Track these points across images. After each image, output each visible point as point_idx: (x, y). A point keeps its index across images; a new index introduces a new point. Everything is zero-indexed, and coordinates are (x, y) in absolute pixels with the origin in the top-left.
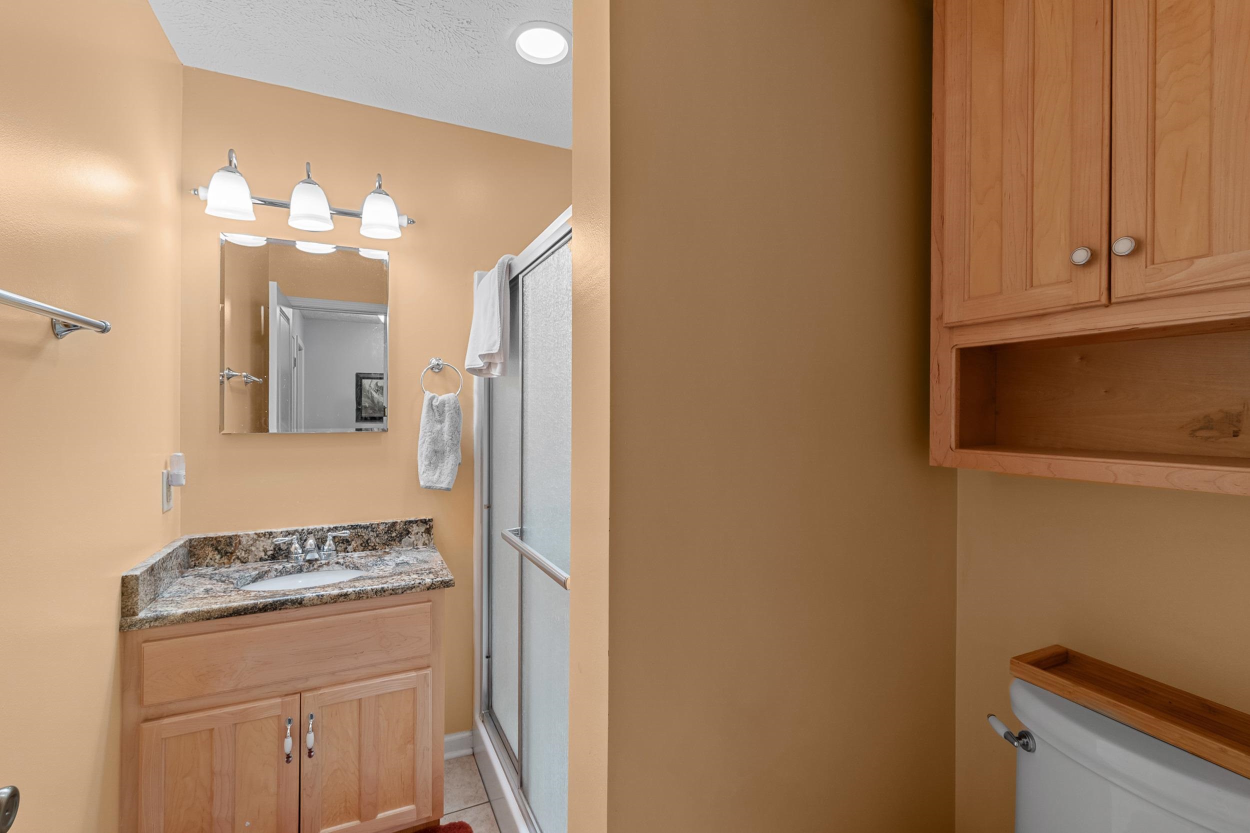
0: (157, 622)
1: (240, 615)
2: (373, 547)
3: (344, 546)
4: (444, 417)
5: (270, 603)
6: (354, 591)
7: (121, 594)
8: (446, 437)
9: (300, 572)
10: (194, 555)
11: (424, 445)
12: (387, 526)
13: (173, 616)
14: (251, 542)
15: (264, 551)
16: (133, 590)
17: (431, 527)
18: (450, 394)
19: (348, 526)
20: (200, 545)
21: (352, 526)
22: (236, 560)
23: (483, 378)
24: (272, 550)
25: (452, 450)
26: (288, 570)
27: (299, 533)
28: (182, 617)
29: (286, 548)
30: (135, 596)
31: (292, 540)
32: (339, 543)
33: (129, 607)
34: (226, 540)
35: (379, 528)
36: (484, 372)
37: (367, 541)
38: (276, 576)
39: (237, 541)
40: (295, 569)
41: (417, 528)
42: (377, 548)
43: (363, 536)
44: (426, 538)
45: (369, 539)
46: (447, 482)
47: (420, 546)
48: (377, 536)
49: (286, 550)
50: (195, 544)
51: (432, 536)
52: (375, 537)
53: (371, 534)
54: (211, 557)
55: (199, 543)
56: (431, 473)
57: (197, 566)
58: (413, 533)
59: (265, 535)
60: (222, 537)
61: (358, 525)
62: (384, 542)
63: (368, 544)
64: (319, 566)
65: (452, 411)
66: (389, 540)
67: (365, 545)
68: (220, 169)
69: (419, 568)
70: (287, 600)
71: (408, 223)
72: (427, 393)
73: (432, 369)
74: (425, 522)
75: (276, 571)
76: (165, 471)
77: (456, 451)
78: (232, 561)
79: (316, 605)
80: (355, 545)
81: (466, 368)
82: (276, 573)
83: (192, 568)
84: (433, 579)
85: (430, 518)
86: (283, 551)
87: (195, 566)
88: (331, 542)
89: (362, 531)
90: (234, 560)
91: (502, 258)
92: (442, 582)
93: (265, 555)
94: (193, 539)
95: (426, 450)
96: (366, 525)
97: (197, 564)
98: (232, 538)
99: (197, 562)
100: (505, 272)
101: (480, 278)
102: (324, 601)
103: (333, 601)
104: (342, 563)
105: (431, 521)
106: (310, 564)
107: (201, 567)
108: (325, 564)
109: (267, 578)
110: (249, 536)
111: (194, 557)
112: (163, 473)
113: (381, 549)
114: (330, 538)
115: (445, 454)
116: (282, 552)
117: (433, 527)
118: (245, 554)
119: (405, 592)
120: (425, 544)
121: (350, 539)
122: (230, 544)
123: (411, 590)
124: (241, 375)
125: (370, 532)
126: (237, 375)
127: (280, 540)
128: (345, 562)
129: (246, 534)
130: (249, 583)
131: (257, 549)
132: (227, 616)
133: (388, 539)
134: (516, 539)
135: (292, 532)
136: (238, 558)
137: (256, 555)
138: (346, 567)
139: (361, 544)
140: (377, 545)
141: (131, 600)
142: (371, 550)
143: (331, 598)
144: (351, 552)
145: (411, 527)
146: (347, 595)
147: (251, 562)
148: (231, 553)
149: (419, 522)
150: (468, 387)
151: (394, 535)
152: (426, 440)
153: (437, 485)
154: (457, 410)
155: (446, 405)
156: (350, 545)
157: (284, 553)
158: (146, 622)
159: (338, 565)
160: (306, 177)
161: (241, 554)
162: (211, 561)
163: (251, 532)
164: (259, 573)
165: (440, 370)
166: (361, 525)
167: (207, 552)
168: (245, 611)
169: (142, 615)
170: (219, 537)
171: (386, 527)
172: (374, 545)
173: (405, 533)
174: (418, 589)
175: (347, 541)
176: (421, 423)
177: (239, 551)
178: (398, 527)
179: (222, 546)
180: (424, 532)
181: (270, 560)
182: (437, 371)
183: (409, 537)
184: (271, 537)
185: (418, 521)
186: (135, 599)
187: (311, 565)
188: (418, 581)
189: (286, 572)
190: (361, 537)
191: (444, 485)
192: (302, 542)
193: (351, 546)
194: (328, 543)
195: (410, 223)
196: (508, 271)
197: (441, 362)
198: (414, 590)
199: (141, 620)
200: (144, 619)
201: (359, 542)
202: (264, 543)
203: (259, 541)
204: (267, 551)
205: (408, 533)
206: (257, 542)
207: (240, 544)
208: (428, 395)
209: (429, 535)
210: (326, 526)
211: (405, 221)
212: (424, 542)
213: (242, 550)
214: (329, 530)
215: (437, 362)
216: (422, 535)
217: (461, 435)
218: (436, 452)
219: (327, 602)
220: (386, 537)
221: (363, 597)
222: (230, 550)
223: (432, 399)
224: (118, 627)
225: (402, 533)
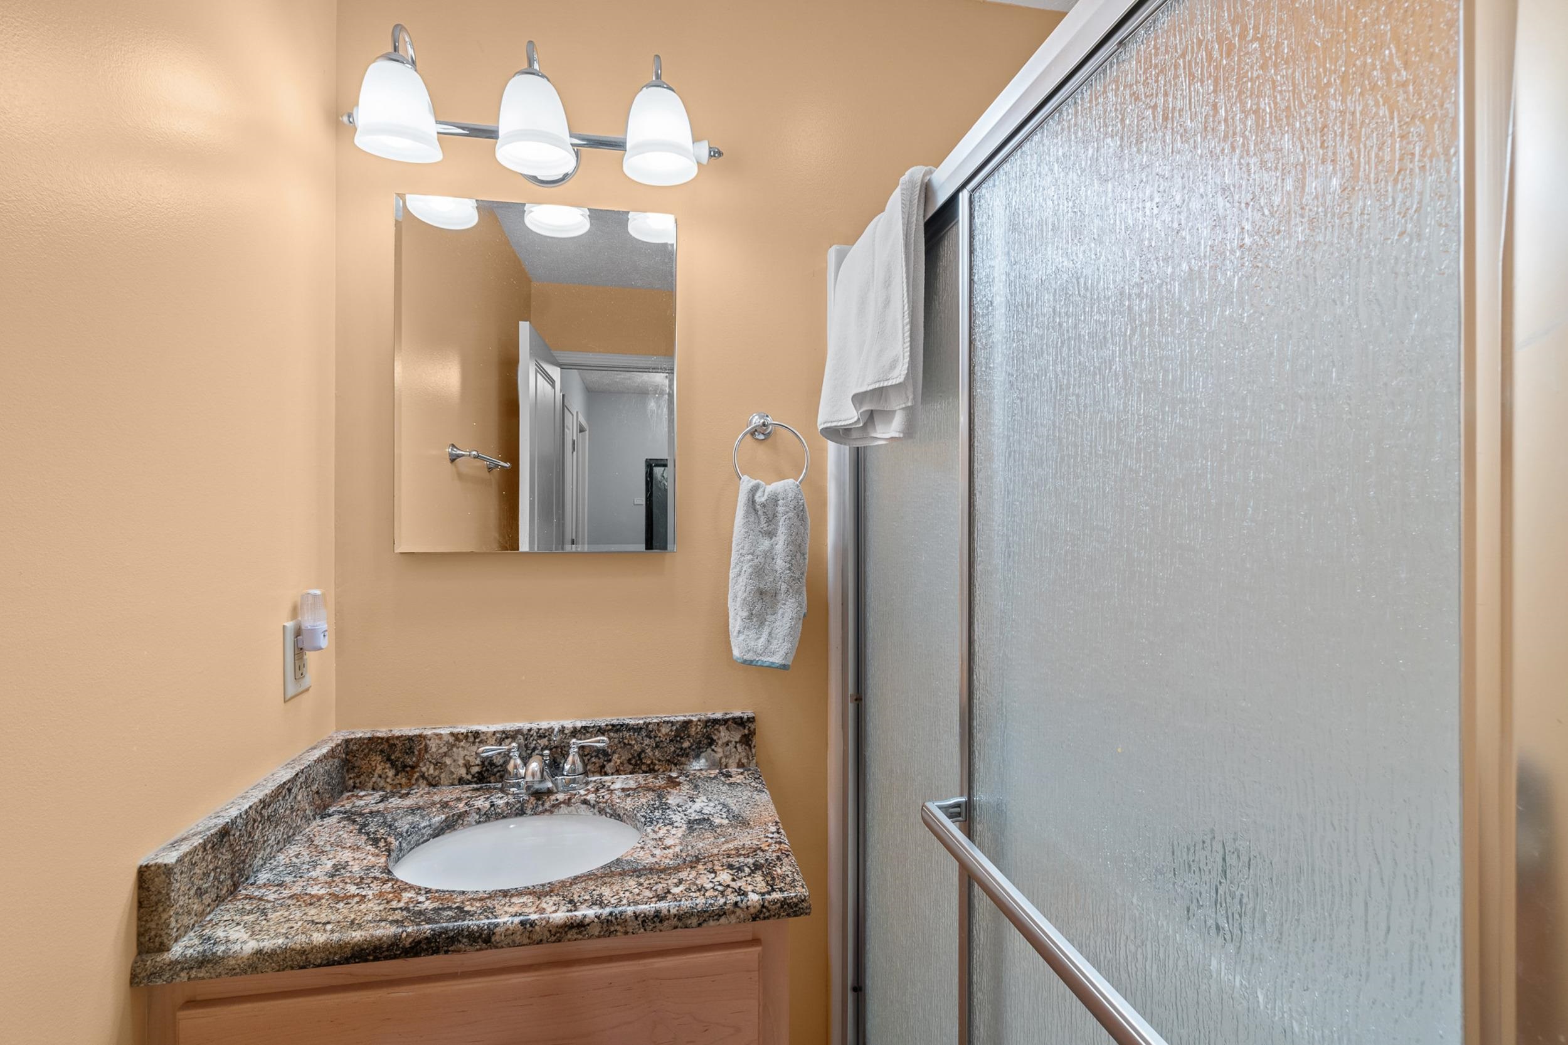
0: (203, 970)
1: (366, 961)
2: (649, 766)
3: (599, 762)
4: (777, 525)
5: (427, 938)
6: (598, 917)
7: (136, 904)
8: (780, 564)
9: (521, 815)
10: (354, 767)
11: (740, 579)
12: (674, 728)
13: (234, 958)
14: (445, 749)
15: (465, 765)
16: (160, 897)
17: (752, 733)
18: (786, 481)
19: (607, 725)
20: (362, 751)
21: (613, 726)
22: (421, 781)
23: (848, 447)
24: (478, 765)
25: (791, 591)
26: (500, 811)
27: (524, 736)
28: (251, 962)
29: (501, 761)
30: (164, 910)
31: (509, 751)
32: (592, 757)
33: (153, 933)
34: (404, 744)
35: (659, 731)
36: (855, 435)
37: (639, 755)
38: (479, 823)
39: (422, 746)
40: (511, 809)
41: (728, 734)
42: (656, 767)
43: (632, 746)
44: (744, 754)
45: (643, 751)
46: (782, 653)
47: (733, 770)
48: (657, 746)
49: (501, 765)
50: (355, 748)
51: (753, 750)
52: (653, 749)
53: (646, 742)
54: (380, 772)
55: (361, 746)
56: (752, 634)
57: (357, 788)
58: (720, 743)
59: (466, 736)
60: (398, 738)
61: (624, 724)
62: (668, 758)
63: (641, 759)
64: (553, 806)
65: (791, 514)
66: (678, 755)
67: (636, 764)
68: (378, 58)
69: (731, 846)
70: (460, 932)
71: (710, 156)
72: (745, 478)
73: (753, 433)
74: (740, 722)
75: (477, 814)
76: (290, 624)
77: (798, 592)
78: (413, 781)
79: (520, 945)
80: (619, 761)
81: (820, 428)
82: (478, 817)
83: (349, 791)
84: (763, 894)
85: (750, 715)
86: (497, 767)
87: (354, 787)
88: (577, 757)
89: (630, 736)
90: (417, 780)
91: (907, 173)
92: (784, 903)
93: (467, 774)
94: (352, 739)
95: (743, 588)
96: (638, 725)
97: (358, 785)
98: (413, 741)
99: (358, 781)
100: (916, 201)
101: (841, 258)
102: (535, 937)
103: (554, 938)
104: (592, 802)
105: (751, 722)
106: (538, 799)
107: (364, 790)
108: (563, 802)
109: (461, 828)
110: (440, 739)
111: (354, 773)
112: (284, 626)
113: (664, 771)
114: (574, 750)
115: (779, 598)
116: (495, 770)
117: (755, 734)
118: (435, 769)
119: (705, 925)
120: (740, 765)
121: (610, 751)
122: (410, 751)
123: (718, 920)
124: (470, 455)
125: (645, 738)
126: (463, 455)
127: (490, 750)
128: (598, 803)
129: (437, 735)
130: (428, 840)
131: (454, 761)
132: (339, 963)
133: (675, 751)
134: (953, 829)
135: (512, 734)
136: (423, 777)
137: (452, 773)
138: (600, 812)
139: (629, 761)
140: (657, 762)
141: (156, 918)
142: (646, 772)
143: (550, 931)
144: (612, 774)
145: (716, 732)
146: (584, 926)
147: (444, 785)
148: (413, 767)
149: (730, 723)
150: (818, 468)
151: (686, 744)
152: (744, 569)
153: (763, 659)
154: (800, 513)
155: (780, 502)
156: (610, 761)
157: (499, 771)
158: (182, 969)
159: (585, 806)
160: (525, 66)
161: (428, 769)
162: (379, 779)
163: (445, 731)
164: (446, 818)
165: (768, 436)
166: (628, 724)
167: (373, 764)
168: (375, 952)
169: (177, 950)
170: (393, 737)
171: (671, 731)
172: (652, 763)
173: (705, 741)
174: (733, 919)
175: (604, 754)
176: (734, 535)
177: (425, 765)
178: (693, 731)
179: (397, 754)
180: (740, 742)
181: (476, 783)
182: (762, 437)
183: (713, 750)
184: (477, 740)
185: (728, 720)
186: (165, 916)
187: (541, 802)
188: (733, 898)
189: (496, 814)
190: (628, 747)
191: (777, 659)
192: (529, 752)
193: (612, 764)
194: (570, 759)
195: (714, 156)
196: (923, 201)
197: (769, 420)
198: (723, 920)
199: (173, 963)
200: (177, 962)
201: (626, 756)
202: (466, 752)
203: (458, 748)
204: (471, 766)
205: (712, 742)
206: (455, 749)
207: (426, 751)
208: (747, 483)
209: (747, 748)
210: (569, 724)
211: (704, 149)
212: (740, 760)
213: (430, 762)
214: (575, 732)
215: (762, 421)
216: (736, 747)
217: (807, 561)
218: (761, 594)
219: (541, 940)
220: (673, 749)
221: (616, 931)
222: (411, 761)
223: (754, 490)
224: (128, 976)
225: (700, 741)
